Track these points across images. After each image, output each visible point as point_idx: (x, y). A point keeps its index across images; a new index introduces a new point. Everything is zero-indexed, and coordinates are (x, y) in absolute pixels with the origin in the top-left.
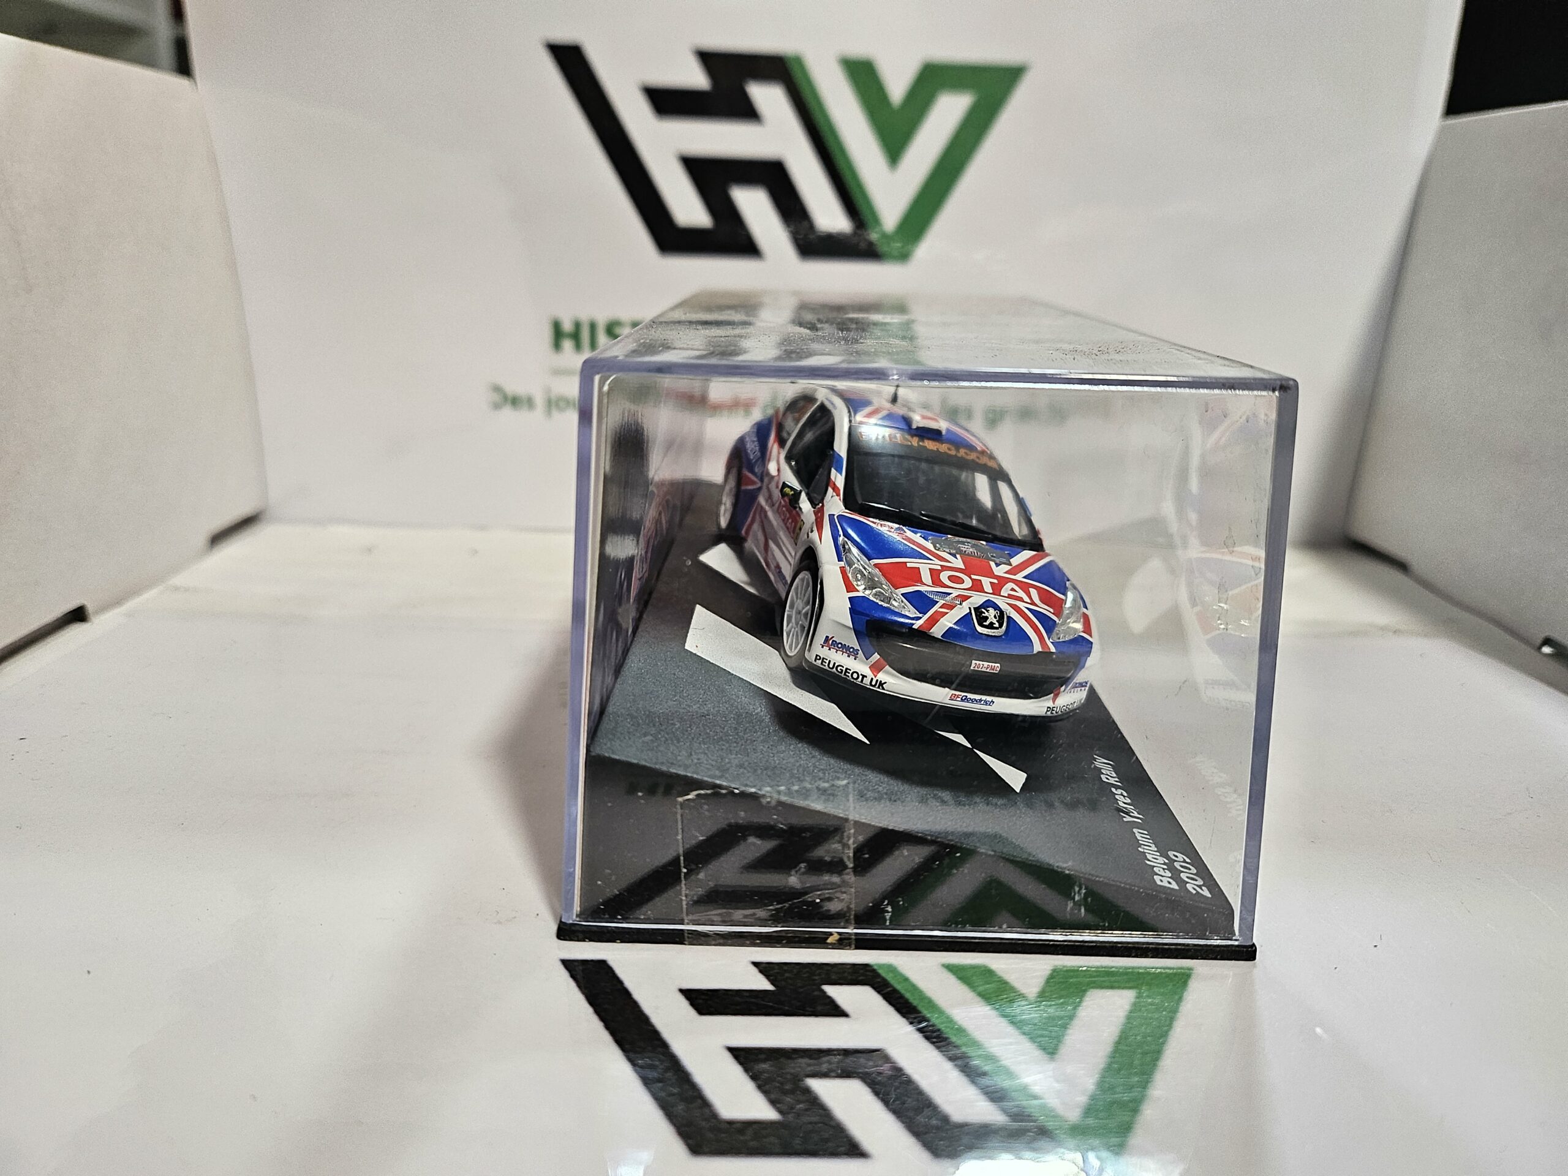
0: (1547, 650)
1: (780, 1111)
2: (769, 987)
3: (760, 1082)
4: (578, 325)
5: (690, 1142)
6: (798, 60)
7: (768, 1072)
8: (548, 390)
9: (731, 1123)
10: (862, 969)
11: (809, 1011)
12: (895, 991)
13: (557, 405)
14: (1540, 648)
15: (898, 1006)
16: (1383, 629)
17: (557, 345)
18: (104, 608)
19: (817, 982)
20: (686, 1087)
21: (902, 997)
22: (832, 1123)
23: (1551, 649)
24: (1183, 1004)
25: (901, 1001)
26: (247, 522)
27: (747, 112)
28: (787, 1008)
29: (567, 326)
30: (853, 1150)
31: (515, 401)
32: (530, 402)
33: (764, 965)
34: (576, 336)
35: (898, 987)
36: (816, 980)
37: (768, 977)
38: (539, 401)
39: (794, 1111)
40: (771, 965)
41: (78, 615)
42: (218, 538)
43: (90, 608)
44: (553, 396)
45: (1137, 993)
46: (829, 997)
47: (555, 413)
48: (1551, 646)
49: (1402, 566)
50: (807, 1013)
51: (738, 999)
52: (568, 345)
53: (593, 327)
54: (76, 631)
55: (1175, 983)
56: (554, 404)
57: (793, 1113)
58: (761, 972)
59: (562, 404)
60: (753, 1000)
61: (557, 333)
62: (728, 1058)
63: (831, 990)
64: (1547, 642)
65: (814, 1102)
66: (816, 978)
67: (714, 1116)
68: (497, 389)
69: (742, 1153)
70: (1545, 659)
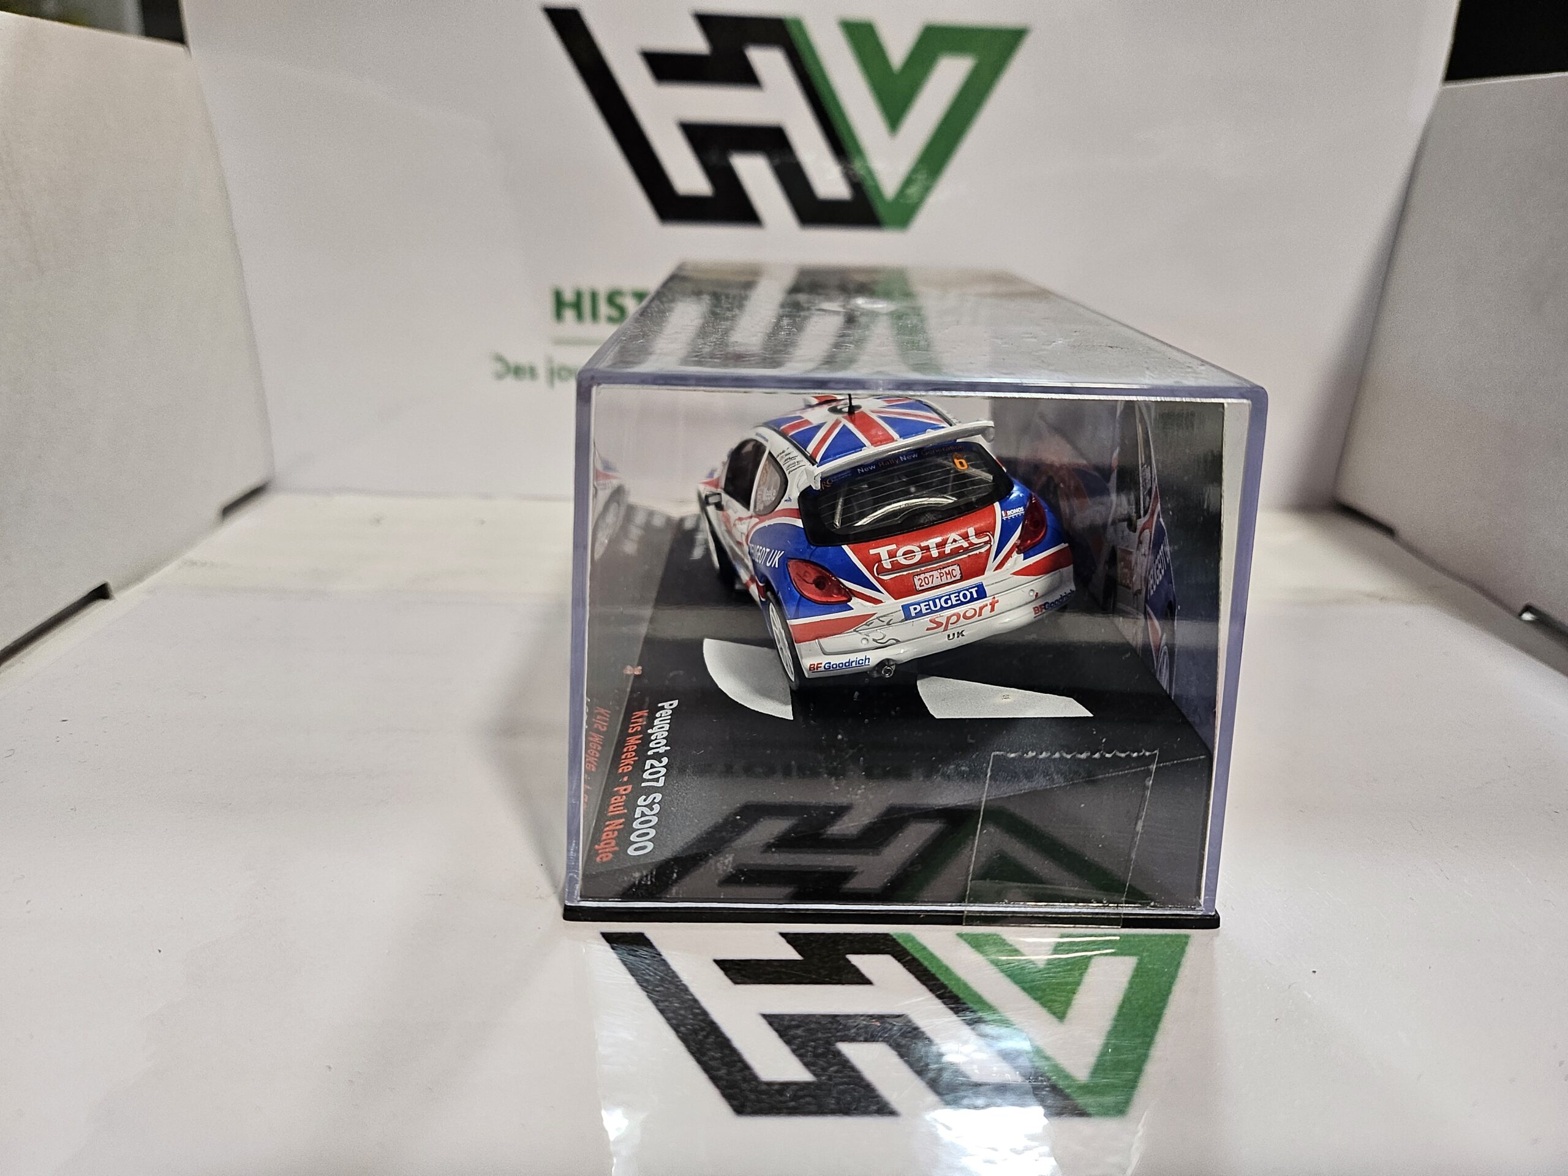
0: (1527, 616)
1: (815, 1075)
2: (798, 957)
3: (794, 1047)
4: (579, 295)
5: (735, 1103)
6: (798, 23)
7: (800, 1037)
8: (550, 360)
9: (770, 1084)
10: (882, 939)
11: (836, 980)
12: (914, 959)
13: (559, 375)
14: (1520, 615)
15: (918, 973)
16: (1370, 595)
17: (559, 315)
18: (126, 584)
19: (842, 951)
20: (727, 1052)
21: (920, 964)
22: (863, 1083)
23: (1533, 616)
24: (1181, 969)
25: (920, 968)
26: (254, 493)
27: (747, 77)
28: (814, 976)
29: (569, 296)
30: (884, 1109)
31: (518, 371)
32: (532, 372)
33: (791, 936)
34: (577, 306)
35: (917, 955)
36: (839, 950)
37: (795, 947)
38: (542, 372)
39: (827, 1073)
40: (798, 936)
41: (101, 593)
42: (229, 510)
43: (112, 585)
44: (556, 365)
45: (1138, 959)
46: (853, 966)
47: (558, 383)
48: (1532, 612)
49: (1388, 530)
50: (835, 981)
51: (769, 969)
52: (569, 314)
53: (594, 296)
54: (99, 608)
55: (1173, 949)
56: (556, 373)
57: (826, 1075)
58: (789, 942)
59: (563, 373)
60: (784, 970)
61: (559, 303)
62: (764, 1024)
63: (855, 959)
64: (1528, 609)
65: (845, 1064)
66: (840, 947)
67: (754, 1077)
68: (500, 359)
69: (782, 1113)
70: (1525, 625)
